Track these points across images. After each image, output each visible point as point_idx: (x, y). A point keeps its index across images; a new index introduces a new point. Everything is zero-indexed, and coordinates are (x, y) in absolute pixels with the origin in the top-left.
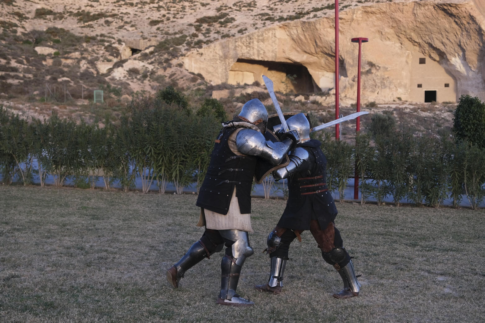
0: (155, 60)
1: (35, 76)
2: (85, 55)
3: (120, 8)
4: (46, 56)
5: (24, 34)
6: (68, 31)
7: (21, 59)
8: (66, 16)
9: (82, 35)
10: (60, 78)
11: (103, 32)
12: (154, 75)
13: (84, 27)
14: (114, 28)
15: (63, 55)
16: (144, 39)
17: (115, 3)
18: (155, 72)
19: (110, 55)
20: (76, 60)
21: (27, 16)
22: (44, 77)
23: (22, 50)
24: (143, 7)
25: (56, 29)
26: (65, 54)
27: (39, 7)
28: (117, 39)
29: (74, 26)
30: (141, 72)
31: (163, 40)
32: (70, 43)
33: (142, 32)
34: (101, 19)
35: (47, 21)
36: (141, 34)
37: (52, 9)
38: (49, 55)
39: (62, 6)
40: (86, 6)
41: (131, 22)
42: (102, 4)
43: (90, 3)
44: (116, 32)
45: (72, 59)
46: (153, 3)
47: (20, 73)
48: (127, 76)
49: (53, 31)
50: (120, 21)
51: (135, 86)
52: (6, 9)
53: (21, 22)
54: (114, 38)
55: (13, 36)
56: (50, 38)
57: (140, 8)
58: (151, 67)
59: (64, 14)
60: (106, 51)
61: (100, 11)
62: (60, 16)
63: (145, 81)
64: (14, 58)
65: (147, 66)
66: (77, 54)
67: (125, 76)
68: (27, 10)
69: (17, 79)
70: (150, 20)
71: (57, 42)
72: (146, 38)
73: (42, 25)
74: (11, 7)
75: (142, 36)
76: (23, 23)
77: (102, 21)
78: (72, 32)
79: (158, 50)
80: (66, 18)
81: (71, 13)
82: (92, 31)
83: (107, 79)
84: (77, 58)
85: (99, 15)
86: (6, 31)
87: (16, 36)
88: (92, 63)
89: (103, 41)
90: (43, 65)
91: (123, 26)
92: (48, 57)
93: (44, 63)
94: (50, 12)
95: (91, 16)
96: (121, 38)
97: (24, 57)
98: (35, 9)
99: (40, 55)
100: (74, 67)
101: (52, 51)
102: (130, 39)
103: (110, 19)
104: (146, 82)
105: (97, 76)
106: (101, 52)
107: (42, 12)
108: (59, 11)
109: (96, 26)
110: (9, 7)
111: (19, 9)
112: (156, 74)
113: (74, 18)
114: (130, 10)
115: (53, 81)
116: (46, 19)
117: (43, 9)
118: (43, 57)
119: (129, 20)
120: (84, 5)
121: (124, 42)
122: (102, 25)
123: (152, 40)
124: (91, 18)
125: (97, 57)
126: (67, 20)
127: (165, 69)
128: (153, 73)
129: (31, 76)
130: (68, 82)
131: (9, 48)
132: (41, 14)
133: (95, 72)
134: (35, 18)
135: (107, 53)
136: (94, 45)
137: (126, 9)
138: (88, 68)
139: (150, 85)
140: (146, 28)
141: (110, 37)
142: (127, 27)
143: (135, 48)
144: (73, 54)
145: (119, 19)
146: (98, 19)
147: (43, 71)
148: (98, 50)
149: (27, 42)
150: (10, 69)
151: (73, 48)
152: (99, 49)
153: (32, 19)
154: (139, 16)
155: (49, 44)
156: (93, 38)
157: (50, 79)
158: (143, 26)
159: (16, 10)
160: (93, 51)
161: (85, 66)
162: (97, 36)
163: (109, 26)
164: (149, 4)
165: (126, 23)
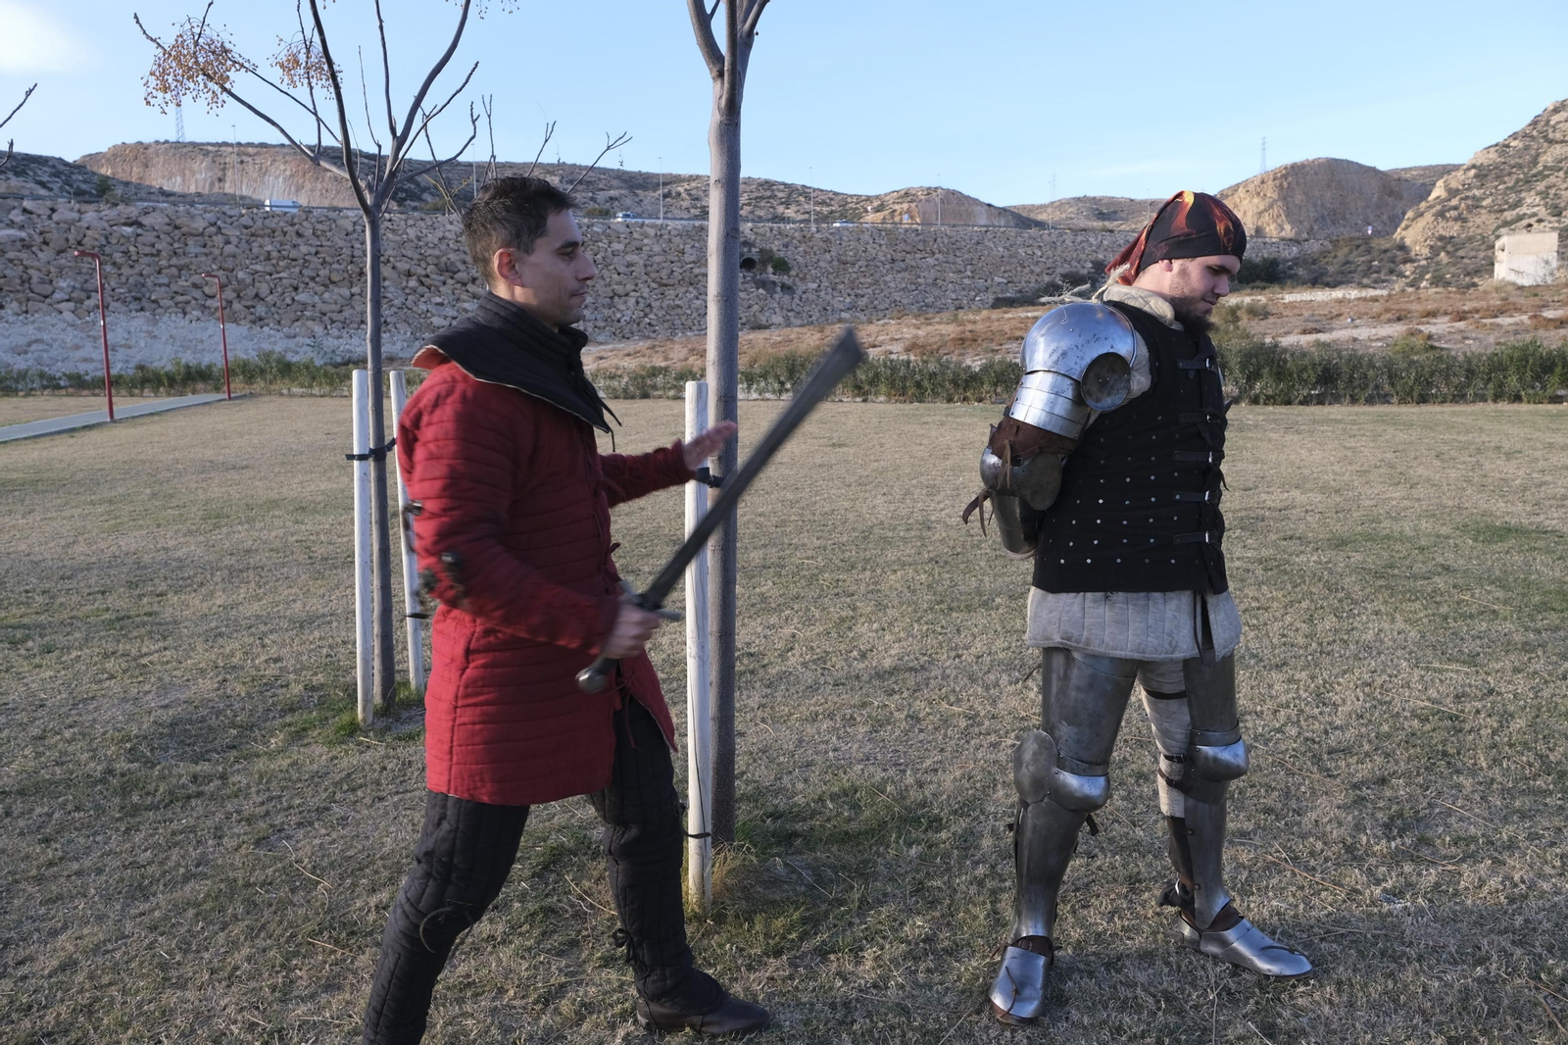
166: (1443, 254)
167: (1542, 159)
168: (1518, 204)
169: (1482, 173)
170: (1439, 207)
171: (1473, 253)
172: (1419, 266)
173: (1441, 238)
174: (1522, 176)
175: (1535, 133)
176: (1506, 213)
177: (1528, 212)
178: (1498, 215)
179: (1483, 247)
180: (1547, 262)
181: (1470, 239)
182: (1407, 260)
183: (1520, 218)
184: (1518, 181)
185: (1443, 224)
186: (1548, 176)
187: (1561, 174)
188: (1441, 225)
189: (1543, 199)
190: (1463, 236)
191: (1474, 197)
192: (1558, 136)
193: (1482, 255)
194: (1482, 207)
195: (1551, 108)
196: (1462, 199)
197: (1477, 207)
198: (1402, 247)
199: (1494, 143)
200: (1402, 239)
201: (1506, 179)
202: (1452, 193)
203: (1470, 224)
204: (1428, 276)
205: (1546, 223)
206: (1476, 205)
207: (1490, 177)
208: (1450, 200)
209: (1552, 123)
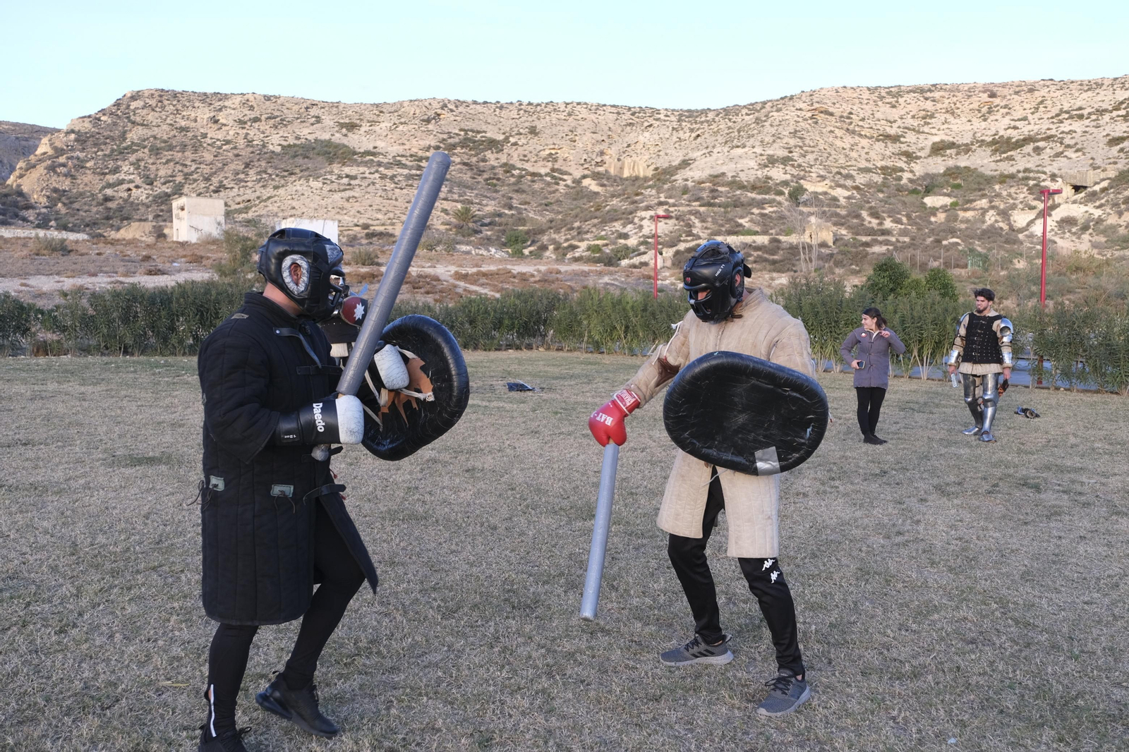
0: (1107, 201)
1: (913, 239)
2: (997, 203)
3: (1061, 125)
4: (937, 209)
5: (911, 181)
6: (976, 169)
7: (899, 216)
8: (974, 147)
9: (996, 173)
10: (947, 239)
11: (1029, 166)
12: (1101, 224)
13: (1001, 160)
14: (1046, 157)
15: (963, 205)
16: (1095, 169)
17: (1052, 118)
18: (1103, 221)
19: (1034, 199)
20: (980, 211)
21: (919, 154)
22: (924, 240)
23: (904, 203)
24: (1100, 118)
25: (957, 168)
26: (966, 204)
27: (937, 139)
28: (1049, 173)
29: (986, 161)
30: (1081, 221)
31: (1125, 169)
32: (976, 186)
33: (1092, 159)
34: (1028, 146)
35: (946, 158)
36: (1091, 161)
37: (955, 140)
38: (941, 207)
39: (971, 134)
40: (1006, 129)
41: (1076, 144)
42: (1032, 122)
43: (1013, 123)
44: (1050, 163)
45: (974, 209)
46: (1119, 109)
47: (893, 236)
48: (1056, 229)
49: (952, 172)
50: (1059, 145)
51: (1065, 244)
52: (891, 149)
53: (909, 164)
54: (1045, 173)
55: (895, 185)
56: (947, 182)
57: (1094, 120)
58: (1097, 213)
59: (972, 144)
60: (1029, 194)
61: (1027, 133)
62: (967, 149)
63: (1083, 236)
64: (889, 217)
65: (1092, 210)
66: (984, 203)
67: (1053, 230)
68: (920, 145)
69: (887, 245)
70: (1110, 138)
71: (958, 186)
72: (1099, 168)
73: (938, 165)
74: (898, 144)
75: (1091, 165)
76: (912, 165)
77: (1029, 148)
78: (981, 170)
79: (1114, 185)
80: (975, 150)
81: (982, 143)
82: (1012, 165)
83: (1021, 236)
84: (982, 209)
85: (1024, 140)
86: (887, 179)
87: (900, 185)
88: (1005, 214)
89: (1027, 178)
90: (931, 223)
91: (1062, 153)
92: (940, 210)
93: (933, 219)
94: (952, 145)
95: (1013, 143)
96: (1056, 172)
97: (904, 213)
98: (931, 143)
99: (930, 208)
100: (976, 221)
101: (947, 201)
102: (1071, 172)
103: (1041, 144)
104: (1086, 237)
105: (1007, 233)
106: (1022, 196)
107: (941, 146)
108: (965, 142)
109: (1018, 158)
110: (894, 145)
111: (908, 146)
112: (1105, 223)
113: (987, 149)
114: (1078, 126)
115: (935, 244)
116: (945, 156)
117: (942, 141)
118: (934, 211)
119: (1072, 142)
120: (1004, 127)
121: (1061, 177)
122: (1029, 155)
123: (1108, 169)
124: (1012, 146)
125: (1014, 204)
126: (975, 154)
127: (1120, 214)
128: (1099, 221)
129: (907, 239)
130: (957, 244)
131: (886, 203)
132: (938, 149)
133: (1006, 227)
134: (929, 156)
135: (1031, 197)
136: (1011, 187)
137: (1071, 124)
138: (996, 221)
139: (1090, 241)
140: (1100, 151)
141: (1038, 172)
142: (1070, 153)
143: (1078, 184)
144: (978, 202)
145: (1056, 142)
146: (1023, 146)
147: (927, 231)
148: (1016, 193)
149: (915, 191)
150: (879, 233)
151: (980, 193)
152: (1018, 191)
153: (925, 158)
154: (1091, 134)
155: (945, 191)
156: (1012, 176)
157: (931, 242)
158: (1096, 148)
159: (904, 148)
160: (1010, 195)
161: (993, 219)
162: (1019, 171)
163: (1039, 154)
164: (1111, 112)
165: (1068, 146)
166: (60, 205)
167: (129, 135)
168: (116, 170)
169: (82, 139)
170: (49, 162)
171: (87, 208)
172: (39, 214)
173: (55, 190)
174: (115, 147)
175: (119, 112)
176: (108, 176)
177: (126, 178)
178: (102, 177)
179: (94, 203)
180: (219, 224)
181: (81, 194)
182: (29, 207)
183: (121, 182)
184: (113, 150)
185: (55, 178)
186: (137, 151)
187: (146, 150)
188: (54, 178)
189: (138, 168)
190: (75, 191)
191: (78, 158)
192: (138, 119)
193: (94, 209)
194: (86, 167)
195: (129, 95)
196: (68, 158)
197: (82, 167)
198: (20, 193)
199: (87, 114)
200: (19, 186)
201: (103, 147)
202: (59, 152)
203: (79, 181)
204: (53, 223)
205: (142, 190)
206: (80, 165)
207: (89, 143)
208: (57, 157)
209: (132, 107)
